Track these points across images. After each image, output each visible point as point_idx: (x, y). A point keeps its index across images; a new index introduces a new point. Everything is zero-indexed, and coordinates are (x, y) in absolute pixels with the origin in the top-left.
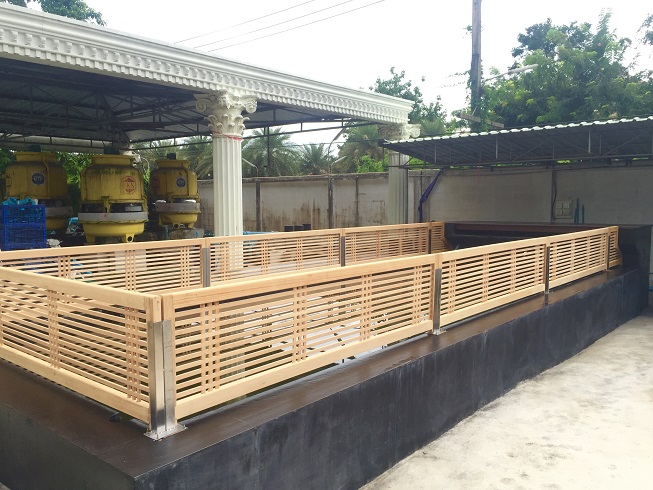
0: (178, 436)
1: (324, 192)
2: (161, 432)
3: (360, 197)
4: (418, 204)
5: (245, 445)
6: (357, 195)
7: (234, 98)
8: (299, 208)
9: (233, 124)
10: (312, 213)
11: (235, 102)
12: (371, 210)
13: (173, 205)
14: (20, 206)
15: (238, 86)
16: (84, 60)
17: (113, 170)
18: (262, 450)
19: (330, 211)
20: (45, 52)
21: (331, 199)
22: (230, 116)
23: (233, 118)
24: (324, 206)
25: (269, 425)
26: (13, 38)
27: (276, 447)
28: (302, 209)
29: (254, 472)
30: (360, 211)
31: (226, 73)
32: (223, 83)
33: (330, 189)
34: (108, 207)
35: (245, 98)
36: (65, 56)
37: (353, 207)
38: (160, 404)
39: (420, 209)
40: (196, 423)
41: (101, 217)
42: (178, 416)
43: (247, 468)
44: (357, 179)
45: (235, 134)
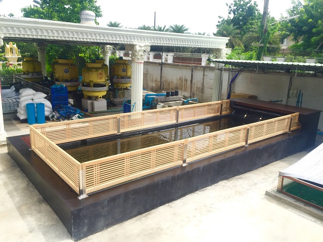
0: (86, 198)
1: (189, 72)
2: (81, 197)
3: (205, 77)
4: (229, 84)
5: (102, 203)
6: (204, 75)
7: (140, 46)
8: (178, 78)
9: (139, 57)
10: (184, 81)
11: (141, 48)
12: (209, 83)
13: (120, 80)
14: (58, 88)
15: (143, 41)
16: (80, 38)
17: (94, 70)
18: (108, 204)
19: (191, 81)
20: (65, 37)
21: (192, 76)
22: (138, 54)
23: (140, 55)
24: (189, 79)
25: (110, 198)
26: (53, 33)
27: (112, 203)
28: (180, 79)
29: (105, 209)
30: (205, 82)
31: (137, 36)
32: (136, 41)
33: (192, 71)
34: (92, 85)
35: (145, 46)
36: (73, 38)
37: (202, 80)
38: (81, 189)
39: (230, 85)
40: (91, 195)
41: (89, 89)
42: (87, 193)
43: (103, 208)
44: (204, 68)
45: (140, 61)
